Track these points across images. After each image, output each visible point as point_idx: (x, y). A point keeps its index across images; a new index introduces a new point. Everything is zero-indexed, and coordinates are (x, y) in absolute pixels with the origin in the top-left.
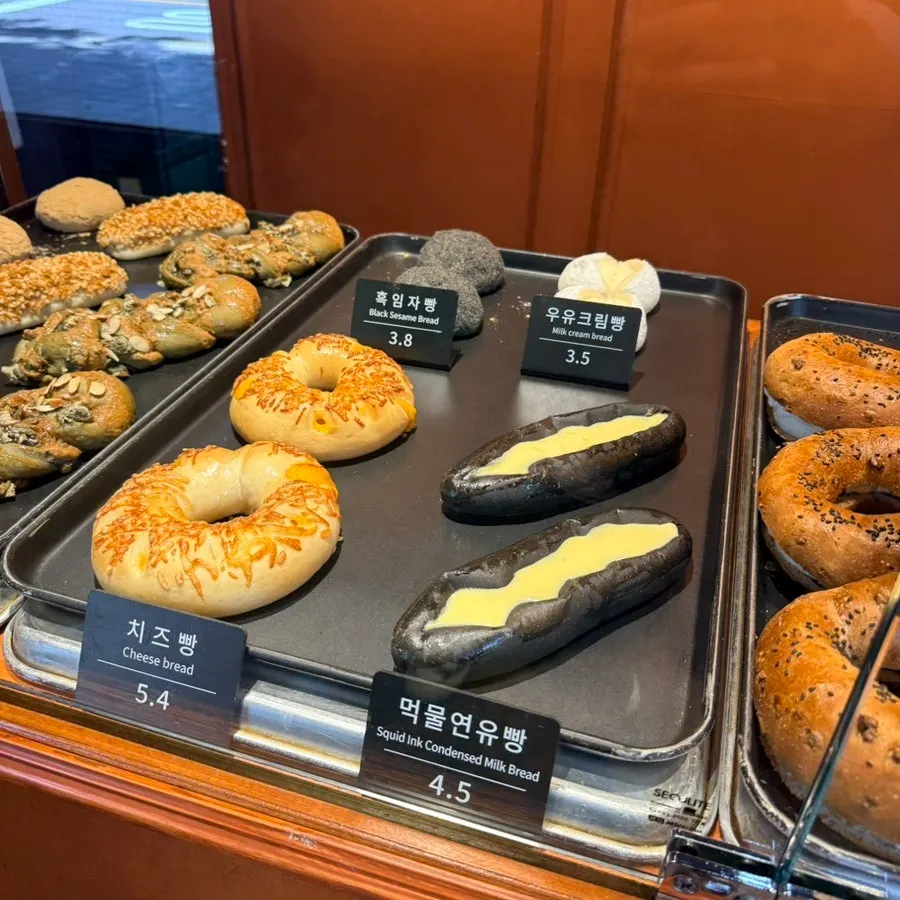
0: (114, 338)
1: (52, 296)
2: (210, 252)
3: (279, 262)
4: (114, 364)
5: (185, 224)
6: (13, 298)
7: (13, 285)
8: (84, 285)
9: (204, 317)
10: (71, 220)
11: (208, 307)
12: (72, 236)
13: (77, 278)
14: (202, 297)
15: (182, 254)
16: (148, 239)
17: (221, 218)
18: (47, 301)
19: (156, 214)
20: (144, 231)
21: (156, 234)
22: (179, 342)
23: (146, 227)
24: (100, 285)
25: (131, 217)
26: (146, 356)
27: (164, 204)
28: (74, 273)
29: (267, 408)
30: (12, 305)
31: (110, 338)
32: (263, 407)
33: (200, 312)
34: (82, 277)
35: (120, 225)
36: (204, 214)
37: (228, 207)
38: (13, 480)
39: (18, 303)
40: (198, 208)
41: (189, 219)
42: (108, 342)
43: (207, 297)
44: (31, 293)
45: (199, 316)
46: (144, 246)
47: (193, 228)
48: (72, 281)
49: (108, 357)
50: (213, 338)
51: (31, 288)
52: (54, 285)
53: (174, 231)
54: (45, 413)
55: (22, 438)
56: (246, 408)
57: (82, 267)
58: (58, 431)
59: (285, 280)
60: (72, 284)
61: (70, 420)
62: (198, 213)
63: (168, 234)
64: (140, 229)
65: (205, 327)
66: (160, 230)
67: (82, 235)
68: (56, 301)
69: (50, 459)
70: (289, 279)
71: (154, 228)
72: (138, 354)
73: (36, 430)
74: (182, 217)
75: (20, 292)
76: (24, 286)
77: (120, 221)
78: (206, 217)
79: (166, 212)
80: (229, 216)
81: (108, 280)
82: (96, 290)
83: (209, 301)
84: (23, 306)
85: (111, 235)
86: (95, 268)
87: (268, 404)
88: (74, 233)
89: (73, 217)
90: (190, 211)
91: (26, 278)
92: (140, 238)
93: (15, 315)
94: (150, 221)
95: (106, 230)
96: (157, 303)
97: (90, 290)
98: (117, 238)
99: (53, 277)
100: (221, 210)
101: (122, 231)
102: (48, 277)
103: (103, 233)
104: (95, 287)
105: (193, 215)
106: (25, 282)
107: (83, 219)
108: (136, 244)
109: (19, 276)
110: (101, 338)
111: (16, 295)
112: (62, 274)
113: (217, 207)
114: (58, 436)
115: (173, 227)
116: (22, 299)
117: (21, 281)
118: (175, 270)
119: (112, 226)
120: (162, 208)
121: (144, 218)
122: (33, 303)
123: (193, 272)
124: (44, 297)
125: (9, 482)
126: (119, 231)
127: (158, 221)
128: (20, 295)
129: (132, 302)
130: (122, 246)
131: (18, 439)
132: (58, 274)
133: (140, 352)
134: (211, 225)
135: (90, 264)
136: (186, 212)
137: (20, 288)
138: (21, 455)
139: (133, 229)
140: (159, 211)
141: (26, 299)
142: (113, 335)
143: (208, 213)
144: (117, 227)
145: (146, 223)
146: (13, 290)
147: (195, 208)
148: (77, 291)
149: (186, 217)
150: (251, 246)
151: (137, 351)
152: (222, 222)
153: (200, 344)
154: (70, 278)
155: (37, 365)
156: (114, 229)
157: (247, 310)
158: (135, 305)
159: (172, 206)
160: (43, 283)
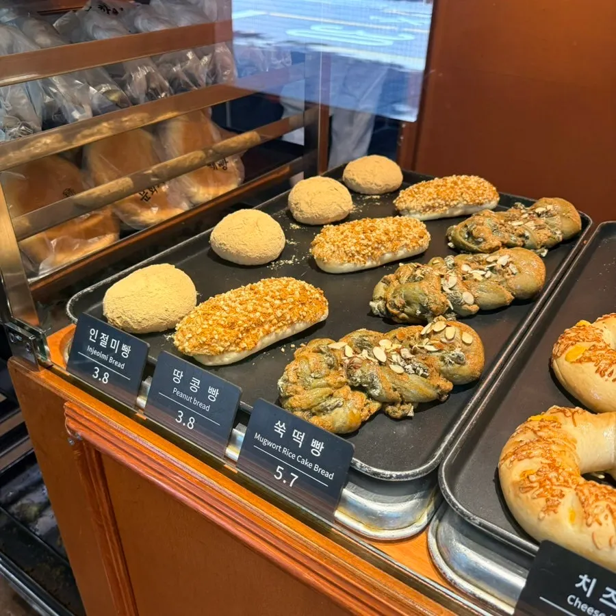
0: (452, 292)
1: (387, 248)
2: (495, 225)
3: (541, 237)
4: (449, 311)
5: (460, 199)
6: (365, 247)
7: (366, 238)
8: (408, 242)
9: (511, 281)
10: (369, 186)
11: (513, 274)
12: (368, 197)
13: (404, 237)
14: (507, 265)
15: (475, 225)
16: (433, 208)
17: (485, 197)
18: (384, 252)
19: (442, 190)
20: (432, 201)
21: (439, 205)
22: (493, 300)
23: (434, 199)
24: (417, 243)
25: (423, 191)
26: (470, 308)
27: (446, 183)
28: (404, 233)
29: (606, 377)
30: (363, 253)
31: (449, 291)
32: (602, 375)
33: (507, 277)
34: (407, 236)
35: (416, 196)
36: (474, 193)
37: (490, 188)
38: (413, 403)
39: (367, 251)
40: (471, 187)
41: (464, 195)
42: (448, 294)
43: (511, 265)
44: (376, 245)
45: (506, 280)
46: (429, 212)
47: (465, 202)
48: (401, 239)
49: (447, 306)
50: (513, 297)
51: (377, 242)
52: (390, 240)
53: (452, 204)
54: (431, 352)
55: (421, 372)
56: (583, 372)
57: (407, 229)
58: (442, 368)
59: (543, 252)
60: (400, 241)
61: (453, 362)
62: (470, 192)
63: (447, 205)
64: (430, 200)
65: (509, 288)
66: (443, 202)
67: (375, 197)
68: (389, 252)
69: (439, 391)
70: (546, 251)
71: (439, 201)
72: (466, 306)
73: (428, 366)
74: (460, 194)
75: (370, 243)
76: (372, 239)
77: (416, 193)
78: (475, 195)
79: (449, 189)
80: (490, 195)
81: (422, 240)
82: (414, 247)
83: (513, 268)
84: (370, 254)
85: (408, 202)
86: (415, 230)
87: (607, 373)
88: (368, 195)
89: (372, 184)
90: (465, 189)
91: (374, 234)
92: (428, 206)
93: (363, 259)
94: (438, 195)
95: (405, 198)
96: (468, 264)
97: (411, 246)
98: (412, 205)
99: (390, 235)
100: (485, 191)
101: (417, 200)
102: (386, 234)
103: (402, 200)
104: (414, 244)
105: (467, 193)
106: (373, 236)
107: (378, 186)
108: (424, 210)
109: (369, 231)
110: (443, 290)
111: (367, 246)
112: (396, 233)
113: (483, 188)
114: (441, 372)
115: (453, 200)
116: (370, 249)
117: (371, 235)
118: (467, 236)
119: (409, 195)
120: (445, 186)
121: (433, 192)
122: (376, 252)
123: (484, 240)
124: (383, 248)
125: (410, 404)
126: (415, 200)
127: (443, 195)
128: (369, 246)
129: (452, 262)
130: (414, 211)
131: (419, 371)
132: (394, 232)
133: (467, 304)
134: (477, 201)
135: (412, 227)
136: (462, 190)
137: (370, 241)
138: (422, 386)
139: (424, 200)
140: (444, 188)
141: (372, 249)
142: (450, 289)
143: (477, 192)
144: (414, 197)
145: (435, 196)
146: (365, 242)
147: (469, 188)
148: (403, 246)
149: (462, 194)
150: (521, 223)
151: (466, 303)
152: (484, 199)
153: (505, 302)
154: (400, 236)
155: (400, 305)
156: (411, 198)
157: (541, 279)
158: (454, 265)
159: (453, 185)
160: (384, 238)
